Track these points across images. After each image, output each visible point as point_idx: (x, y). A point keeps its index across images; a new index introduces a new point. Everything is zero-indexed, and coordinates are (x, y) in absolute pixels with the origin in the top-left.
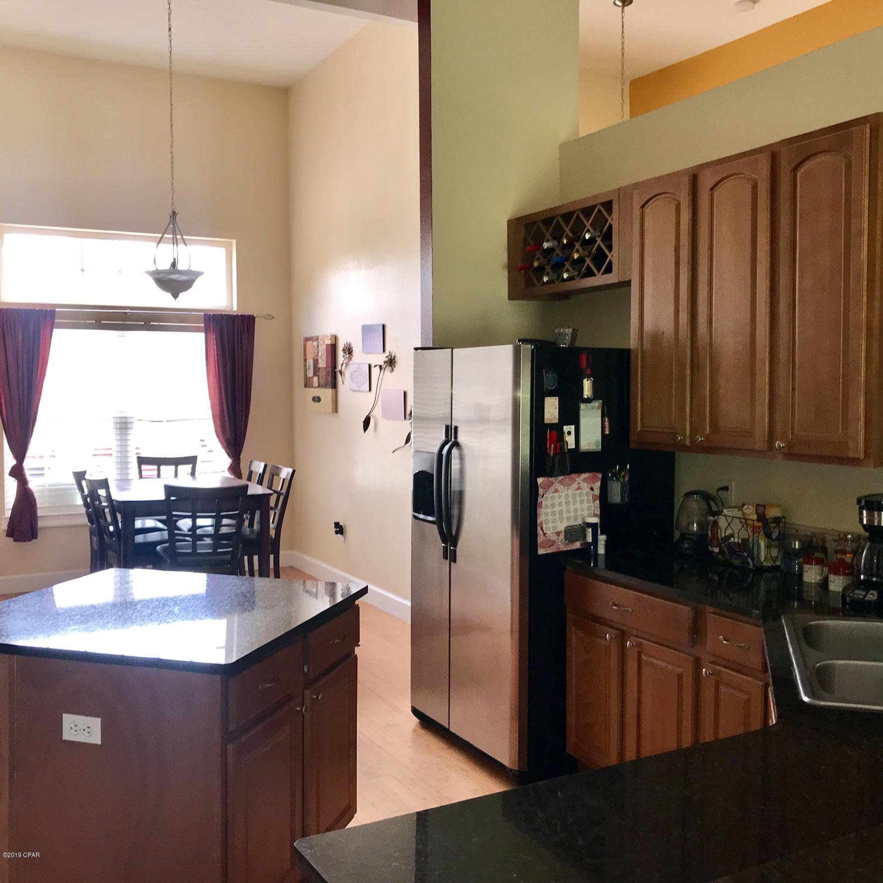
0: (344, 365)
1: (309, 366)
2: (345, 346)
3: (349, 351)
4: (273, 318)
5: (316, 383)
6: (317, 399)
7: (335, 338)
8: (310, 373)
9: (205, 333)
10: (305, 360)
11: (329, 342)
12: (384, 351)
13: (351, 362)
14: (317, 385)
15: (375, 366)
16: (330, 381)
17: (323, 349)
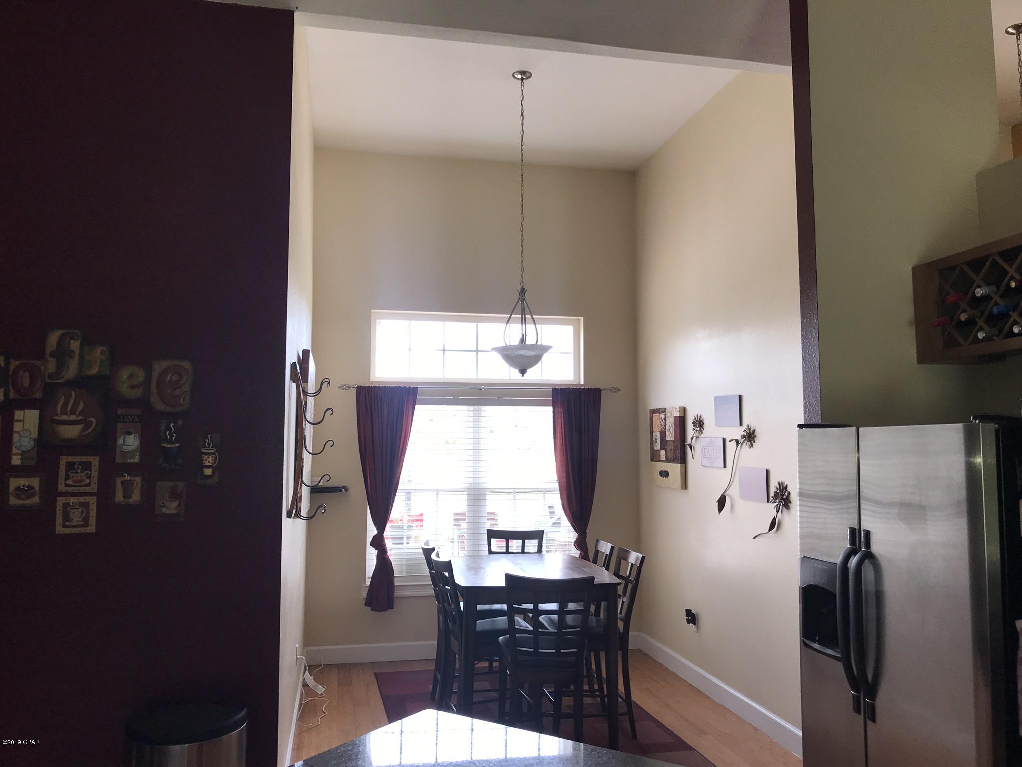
0: (694, 439)
1: (656, 439)
2: (695, 419)
3: (699, 424)
4: (619, 390)
5: (663, 458)
6: (664, 474)
7: (684, 410)
8: (657, 447)
9: (553, 406)
10: (652, 433)
11: (677, 415)
12: (741, 425)
13: (702, 436)
14: (664, 459)
15: (730, 441)
16: (679, 455)
17: (670, 421)
